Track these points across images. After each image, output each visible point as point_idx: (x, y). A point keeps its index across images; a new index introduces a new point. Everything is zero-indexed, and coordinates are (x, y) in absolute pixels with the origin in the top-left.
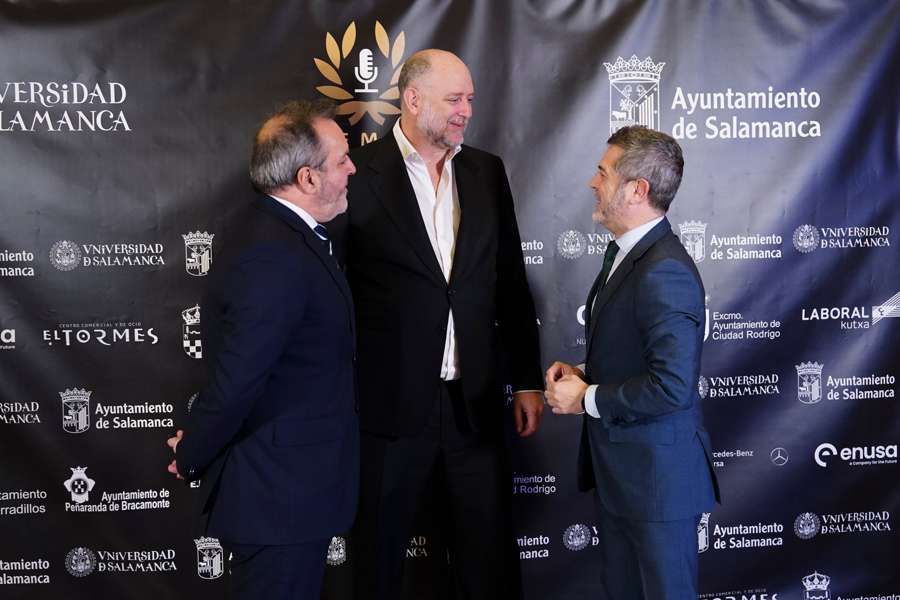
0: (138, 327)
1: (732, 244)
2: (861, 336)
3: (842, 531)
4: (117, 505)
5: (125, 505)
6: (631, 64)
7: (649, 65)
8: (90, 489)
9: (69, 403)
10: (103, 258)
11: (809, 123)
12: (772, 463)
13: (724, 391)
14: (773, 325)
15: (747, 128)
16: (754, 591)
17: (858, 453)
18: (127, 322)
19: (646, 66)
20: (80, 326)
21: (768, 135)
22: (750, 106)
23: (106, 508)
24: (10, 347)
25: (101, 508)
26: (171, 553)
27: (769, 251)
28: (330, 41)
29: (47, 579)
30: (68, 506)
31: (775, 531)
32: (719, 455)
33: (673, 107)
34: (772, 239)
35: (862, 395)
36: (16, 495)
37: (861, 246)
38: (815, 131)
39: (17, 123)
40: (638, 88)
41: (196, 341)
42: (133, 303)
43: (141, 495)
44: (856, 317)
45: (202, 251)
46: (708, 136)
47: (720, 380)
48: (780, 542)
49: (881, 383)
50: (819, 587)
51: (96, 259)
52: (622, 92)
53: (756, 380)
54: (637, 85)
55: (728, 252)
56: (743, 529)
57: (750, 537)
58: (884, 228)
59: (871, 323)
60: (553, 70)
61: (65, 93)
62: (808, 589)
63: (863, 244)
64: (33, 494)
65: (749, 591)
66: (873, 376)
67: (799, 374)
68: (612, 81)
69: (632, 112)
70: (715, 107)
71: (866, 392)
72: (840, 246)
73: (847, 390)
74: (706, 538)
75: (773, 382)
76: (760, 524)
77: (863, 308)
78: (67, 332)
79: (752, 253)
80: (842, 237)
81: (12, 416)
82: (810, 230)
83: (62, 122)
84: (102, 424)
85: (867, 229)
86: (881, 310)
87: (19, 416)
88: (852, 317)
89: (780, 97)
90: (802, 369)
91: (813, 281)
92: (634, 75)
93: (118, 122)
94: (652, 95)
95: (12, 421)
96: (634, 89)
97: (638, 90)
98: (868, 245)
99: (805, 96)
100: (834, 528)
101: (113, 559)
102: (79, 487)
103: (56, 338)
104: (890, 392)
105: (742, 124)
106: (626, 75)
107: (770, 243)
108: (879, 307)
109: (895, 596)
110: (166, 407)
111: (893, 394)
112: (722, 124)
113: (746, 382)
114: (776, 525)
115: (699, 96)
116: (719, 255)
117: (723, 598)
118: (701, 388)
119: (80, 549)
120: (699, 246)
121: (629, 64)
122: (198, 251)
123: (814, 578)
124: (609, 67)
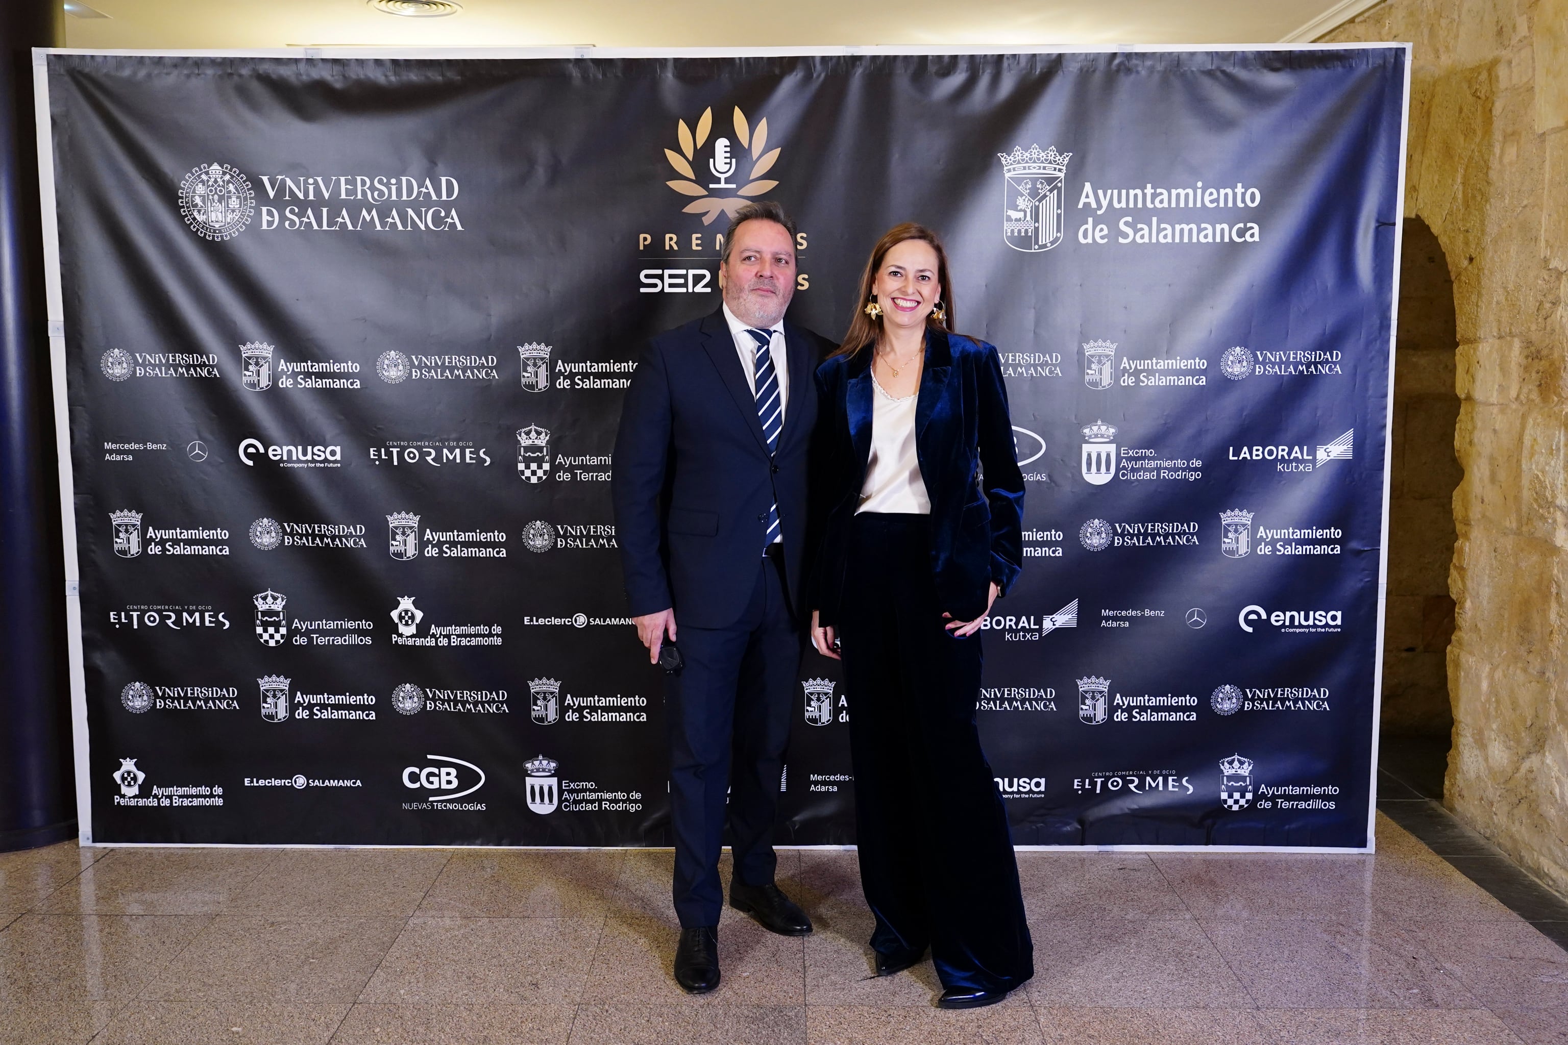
0: (469, 447)
1: (1146, 368)
2: (1302, 480)
3: (1270, 708)
4: (446, 639)
5: (455, 640)
6: (1031, 155)
7: (1053, 156)
8: (418, 620)
9: (396, 528)
10: (433, 371)
11: (1245, 225)
12: (1187, 626)
13: (1131, 539)
14: (1192, 464)
15: (1169, 231)
16: (1161, 772)
17: (1292, 617)
18: (458, 440)
20: (408, 444)
21: (1195, 240)
22: (1173, 205)
23: (434, 642)
24: (335, 465)
25: (430, 642)
26: (503, 694)
27: (1191, 378)
28: (683, 128)
29: (373, 716)
30: (395, 638)
31: (1188, 704)
32: (1124, 613)
33: (1080, 206)
34: (1195, 363)
35: (1300, 551)
36: (342, 624)
37: (1305, 373)
38: (1252, 235)
39: (343, 221)
40: (1038, 183)
41: (532, 464)
42: (464, 421)
43: (472, 630)
44: (1296, 459)
45: (539, 365)
46: (1121, 240)
47: (1127, 526)
48: (1194, 717)
49: (1325, 537)
50: (1240, 772)
51: (425, 371)
52: (1020, 188)
53: (1171, 528)
54: (1038, 179)
55: (1141, 377)
56: (1149, 700)
57: (1157, 709)
58: (1335, 352)
59: (1314, 466)
60: (938, 161)
61: (394, 188)
62: (1226, 774)
63: (1307, 371)
64: (359, 624)
66: (1314, 528)
67: (1223, 523)
68: (1007, 175)
69: (1031, 211)
70: (1131, 205)
71: (1304, 547)
72: (1279, 373)
73: (1282, 543)
74: (1105, 708)
75: (1191, 531)
76: (1170, 695)
77: (1305, 448)
78: (395, 451)
79: (1170, 380)
80: (1282, 362)
81: (337, 540)
82: (1243, 353)
83: (390, 220)
84: (431, 552)
85: (1313, 353)
86: (1327, 450)
87: (344, 539)
88: (1292, 458)
89: (1211, 194)
90: (1227, 518)
91: (1244, 414)
92: (1034, 168)
93: (449, 220)
94: (1055, 192)
95: (337, 545)
96: (1034, 185)
97: (1039, 186)
98: (1314, 373)
100: (1260, 704)
101: (442, 697)
102: (407, 618)
103: (383, 457)
104: (1335, 548)
105: (1163, 226)
106: (1024, 168)
107: (1193, 367)
108: (1325, 447)
109: (1333, 787)
110: (498, 536)
111: (1338, 550)
112: (1139, 226)
113: (1158, 530)
114: (1188, 697)
115: (1112, 193)
116: (1130, 381)
117: (1123, 778)
118: (1104, 535)
119: (408, 685)
120: (1107, 369)
121: (1029, 155)
122: (535, 365)
123: (1233, 761)
124: (1004, 158)
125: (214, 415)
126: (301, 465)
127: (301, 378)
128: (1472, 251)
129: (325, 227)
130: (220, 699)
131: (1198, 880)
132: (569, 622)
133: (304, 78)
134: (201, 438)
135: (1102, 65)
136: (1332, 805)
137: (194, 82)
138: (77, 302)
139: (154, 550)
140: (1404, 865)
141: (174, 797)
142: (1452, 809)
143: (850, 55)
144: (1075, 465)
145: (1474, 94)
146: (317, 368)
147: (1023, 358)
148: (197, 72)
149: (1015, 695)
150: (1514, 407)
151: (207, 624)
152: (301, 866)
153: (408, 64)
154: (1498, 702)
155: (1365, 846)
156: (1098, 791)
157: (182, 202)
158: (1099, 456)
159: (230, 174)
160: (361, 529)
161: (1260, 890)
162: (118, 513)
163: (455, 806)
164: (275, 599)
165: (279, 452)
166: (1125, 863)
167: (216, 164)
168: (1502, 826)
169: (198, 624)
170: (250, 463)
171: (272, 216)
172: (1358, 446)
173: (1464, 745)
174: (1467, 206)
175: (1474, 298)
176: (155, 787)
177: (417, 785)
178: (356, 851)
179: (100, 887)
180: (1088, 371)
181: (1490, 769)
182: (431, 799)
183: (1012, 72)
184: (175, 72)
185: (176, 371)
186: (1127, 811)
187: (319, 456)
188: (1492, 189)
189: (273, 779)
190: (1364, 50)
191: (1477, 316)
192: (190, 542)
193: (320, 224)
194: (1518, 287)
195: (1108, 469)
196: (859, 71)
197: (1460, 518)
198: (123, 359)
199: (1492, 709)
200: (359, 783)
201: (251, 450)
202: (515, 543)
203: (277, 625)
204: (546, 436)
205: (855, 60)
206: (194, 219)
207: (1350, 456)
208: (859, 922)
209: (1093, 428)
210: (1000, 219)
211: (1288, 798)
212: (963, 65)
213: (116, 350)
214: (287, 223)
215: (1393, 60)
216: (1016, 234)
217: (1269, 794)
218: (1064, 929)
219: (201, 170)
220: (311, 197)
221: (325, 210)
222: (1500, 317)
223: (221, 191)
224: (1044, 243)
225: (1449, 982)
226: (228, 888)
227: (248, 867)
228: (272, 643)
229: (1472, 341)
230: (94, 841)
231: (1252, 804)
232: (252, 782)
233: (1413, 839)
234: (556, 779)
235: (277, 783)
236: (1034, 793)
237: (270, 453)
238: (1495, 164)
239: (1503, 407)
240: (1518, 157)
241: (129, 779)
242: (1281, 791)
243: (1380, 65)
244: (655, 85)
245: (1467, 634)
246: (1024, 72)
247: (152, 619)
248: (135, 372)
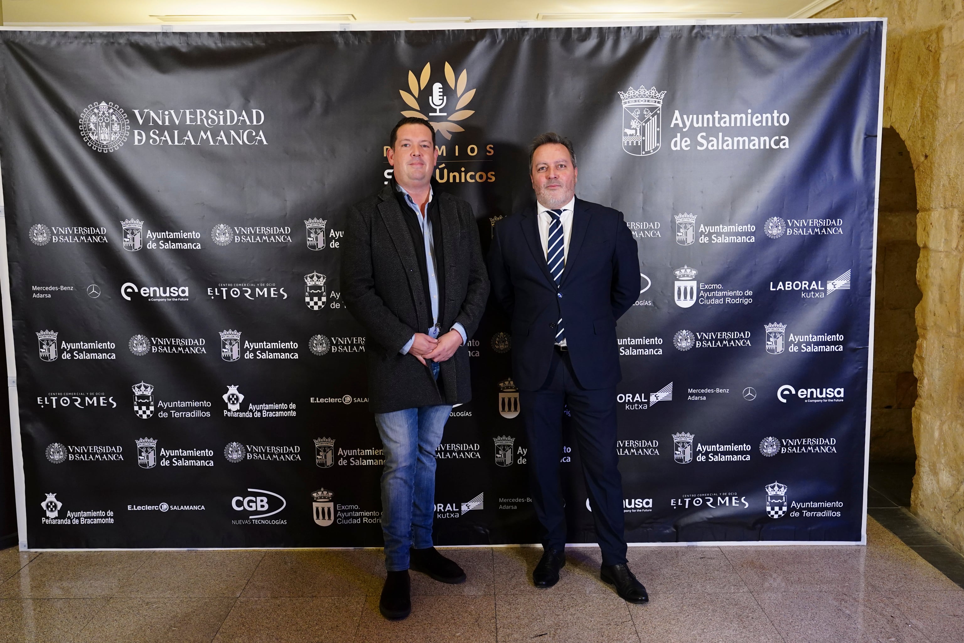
0: (273, 287)
1: (716, 231)
2: (817, 303)
3: (798, 452)
4: (259, 413)
5: (265, 413)
6: (640, 93)
7: (654, 93)
8: (240, 401)
9: (226, 340)
10: (248, 237)
11: (780, 138)
12: (744, 399)
13: (707, 343)
14: (746, 293)
15: (730, 142)
16: (727, 494)
17: (812, 393)
18: (265, 282)
19: (652, 94)
20: (233, 285)
21: (747, 147)
22: (733, 125)
23: (251, 415)
24: (185, 300)
25: (249, 415)
26: (297, 448)
27: (745, 237)
28: (411, 77)
29: (212, 464)
30: (225, 412)
31: (745, 450)
32: (702, 391)
33: (672, 126)
34: (748, 228)
35: (816, 349)
36: (190, 403)
37: (819, 234)
38: (784, 144)
39: (188, 139)
40: (644, 111)
41: (314, 298)
42: (269, 270)
43: (276, 407)
44: (814, 289)
45: (318, 232)
46: (699, 148)
47: (704, 334)
48: (748, 458)
49: (832, 340)
50: (779, 493)
51: (243, 237)
52: (632, 114)
53: (733, 335)
54: (644, 108)
55: (713, 237)
56: (719, 448)
57: (724, 453)
58: (838, 220)
59: (825, 294)
60: (579, 97)
61: (221, 117)
62: (770, 495)
63: (821, 233)
64: (202, 404)
65: (724, 494)
66: (826, 334)
67: (767, 332)
68: (624, 106)
69: (640, 129)
70: (705, 125)
71: (819, 347)
72: (802, 234)
73: (805, 345)
74: (691, 453)
75: (746, 337)
76: (733, 444)
77: (820, 282)
78: (224, 290)
79: (732, 239)
80: (804, 226)
81: (187, 348)
82: (778, 221)
83: (219, 138)
84: (249, 356)
85: (824, 220)
86: (834, 284)
87: (191, 348)
88: (811, 289)
89: (757, 117)
90: (769, 328)
91: (780, 261)
92: (642, 101)
93: (258, 138)
94: (656, 116)
95: (187, 352)
96: (642, 112)
97: (645, 113)
98: (825, 233)
99: (777, 116)
100: (791, 449)
101: (257, 451)
102: (233, 400)
103: (217, 294)
104: (839, 347)
105: (726, 138)
106: (635, 101)
107: (746, 231)
108: (832, 282)
109: (839, 502)
110: (293, 345)
111: (841, 348)
112: (711, 139)
113: (724, 337)
114: (745, 445)
115: (693, 117)
116: (706, 240)
117: (703, 498)
118: (689, 340)
119: (234, 443)
120: (690, 232)
121: (638, 93)
122: (316, 233)
123: (774, 486)
124: (623, 95)
125: (105, 268)
126: (162, 300)
127: (162, 243)
128: (927, 152)
129: (176, 143)
130: (110, 454)
131: (752, 564)
132: (340, 400)
133: (161, 45)
134: (96, 283)
135: (685, 34)
136: (838, 514)
137: (88, 47)
138: (13, 193)
139: (66, 356)
140: (886, 553)
141: (81, 518)
142: (916, 514)
143: (520, 27)
144: (670, 295)
145: (928, 48)
146: (172, 236)
147: (635, 226)
148: (90, 41)
149: (632, 445)
150: (955, 254)
151: (102, 404)
152: (166, 563)
153: (230, 35)
154: (945, 445)
155: (860, 540)
156: (687, 507)
157: (81, 127)
158: (686, 289)
159: (113, 109)
160: (202, 341)
161: (793, 571)
162: (42, 332)
163: (267, 522)
164: (146, 387)
165: (148, 291)
166: (704, 554)
167: (103, 102)
168: (948, 525)
169: (95, 405)
170: (129, 299)
171: (141, 136)
172: (854, 280)
173: (923, 472)
174: (923, 122)
175: (928, 181)
176: (69, 512)
177: (242, 508)
178: (202, 552)
179: (33, 579)
180: (678, 233)
181: (940, 489)
182: (251, 517)
183: (627, 38)
184: (76, 42)
185: (79, 239)
186: (706, 519)
187: (174, 294)
188: (939, 111)
189: (146, 506)
190: (856, 23)
191: (930, 194)
192: (89, 351)
193: (173, 141)
194: (957, 176)
195: (692, 297)
196: (527, 38)
197: (920, 325)
198: (44, 231)
199: (941, 450)
200: (203, 508)
201: (129, 290)
202: (304, 349)
203: (148, 405)
204: (324, 279)
205: (524, 31)
206: (90, 138)
207: (848, 287)
208: (532, 597)
209: (681, 270)
210: (620, 134)
211: (810, 510)
212: (594, 34)
213: (39, 225)
214: (151, 141)
215: (874, 29)
216: (630, 144)
217: (797, 507)
218: (665, 600)
219: (93, 106)
220: (167, 123)
221: (176, 132)
222: (945, 195)
223: (107, 120)
224: (649, 150)
225: (915, 633)
226: (118, 579)
227: (131, 564)
228: (145, 417)
229: (927, 210)
230: (29, 548)
231: (787, 514)
232: (133, 507)
233: (891, 535)
234: (332, 503)
235: (149, 508)
236: (645, 508)
237: (142, 292)
238: (941, 95)
239: (948, 254)
240: (956, 90)
241: (52, 507)
242: (806, 505)
243: (866, 33)
244: (393, 48)
245: (925, 400)
246: (635, 38)
247: (65, 402)
248: (52, 239)
